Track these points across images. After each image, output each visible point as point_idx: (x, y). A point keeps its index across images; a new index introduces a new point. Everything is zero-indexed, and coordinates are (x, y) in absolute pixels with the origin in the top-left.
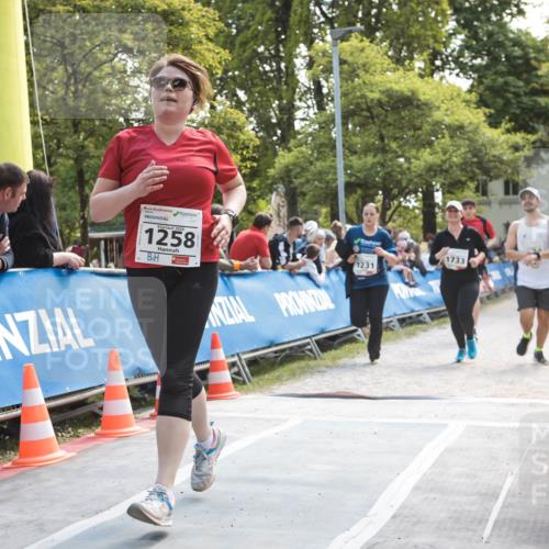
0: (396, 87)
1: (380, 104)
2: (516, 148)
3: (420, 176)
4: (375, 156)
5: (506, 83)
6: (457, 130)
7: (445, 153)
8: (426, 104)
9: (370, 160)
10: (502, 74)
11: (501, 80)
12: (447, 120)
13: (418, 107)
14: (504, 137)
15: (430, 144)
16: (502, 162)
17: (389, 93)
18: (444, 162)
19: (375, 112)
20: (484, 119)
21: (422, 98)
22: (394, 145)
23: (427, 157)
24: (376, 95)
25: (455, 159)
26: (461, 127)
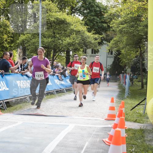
0: (59, 17)
1: (54, 22)
2: (96, 39)
3: (66, 46)
4: (52, 39)
5: (94, 19)
6: (78, 32)
7: (74, 39)
8: (69, 23)
9: (50, 40)
10: (93, 16)
11: (92, 17)
12: (75, 29)
13: (66, 24)
14: (92, 36)
15: (69, 36)
16: (91, 43)
17: (57, 19)
18: (73, 42)
19: (52, 25)
20: (86, 29)
21: (67, 21)
22: (58, 36)
23: (68, 40)
24: (53, 19)
25: (77, 41)
26: (79, 31)
